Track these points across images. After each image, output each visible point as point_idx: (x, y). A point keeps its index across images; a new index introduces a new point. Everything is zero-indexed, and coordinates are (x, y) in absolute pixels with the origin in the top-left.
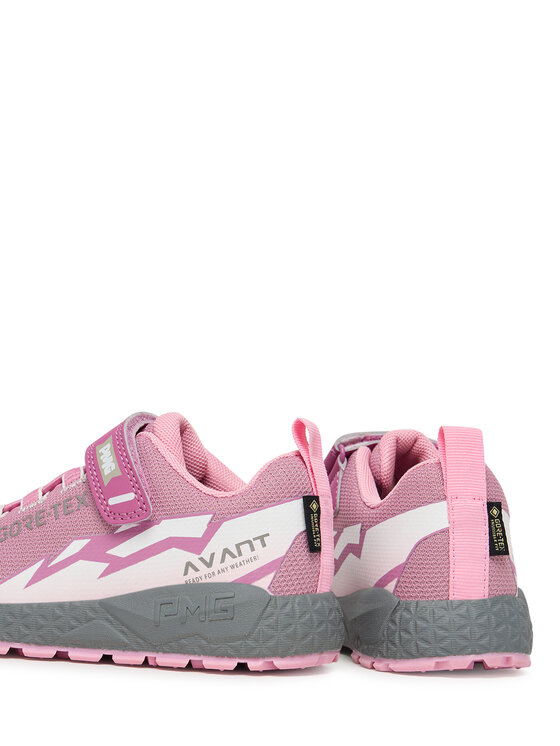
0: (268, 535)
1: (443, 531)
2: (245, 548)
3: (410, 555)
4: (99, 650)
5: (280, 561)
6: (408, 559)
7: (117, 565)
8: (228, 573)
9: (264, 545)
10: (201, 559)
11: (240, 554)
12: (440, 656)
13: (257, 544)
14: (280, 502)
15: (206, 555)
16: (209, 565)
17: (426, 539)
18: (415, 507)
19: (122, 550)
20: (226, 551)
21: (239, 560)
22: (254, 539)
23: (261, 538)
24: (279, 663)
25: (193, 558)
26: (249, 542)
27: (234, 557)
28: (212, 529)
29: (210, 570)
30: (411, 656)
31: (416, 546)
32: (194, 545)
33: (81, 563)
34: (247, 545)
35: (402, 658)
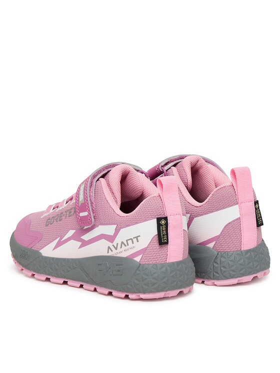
0: (139, 236)
1: (237, 219)
2: (130, 242)
3: (222, 231)
4: (79, 282)
5: (145, 249)
6: (221, 233)
7: (85, 244)
8: (123, 253)
9: (138, 241)
10: (113, 245)
11: (128, 245)
12: (239, 277)
13: (135, 240)
14: (146, 220)
15: (115, 243)
16: (116, 249)
17: (230, 223)
18: (223, 208)
19: (86, 237)
20: (122, 243)
21: (127, 247)
22: (134, 238)
23: (137, 238)
24: (142, 296)
25: (110, 244)
26: (131, 239)
27: (126, 246)
28: (117, 231)
29: (117, 251)
30: (227, 278)
31: (225, 227)
32: (110, 239)
33: (72, 241)
34: (131, 240)
35: (222, 279)
